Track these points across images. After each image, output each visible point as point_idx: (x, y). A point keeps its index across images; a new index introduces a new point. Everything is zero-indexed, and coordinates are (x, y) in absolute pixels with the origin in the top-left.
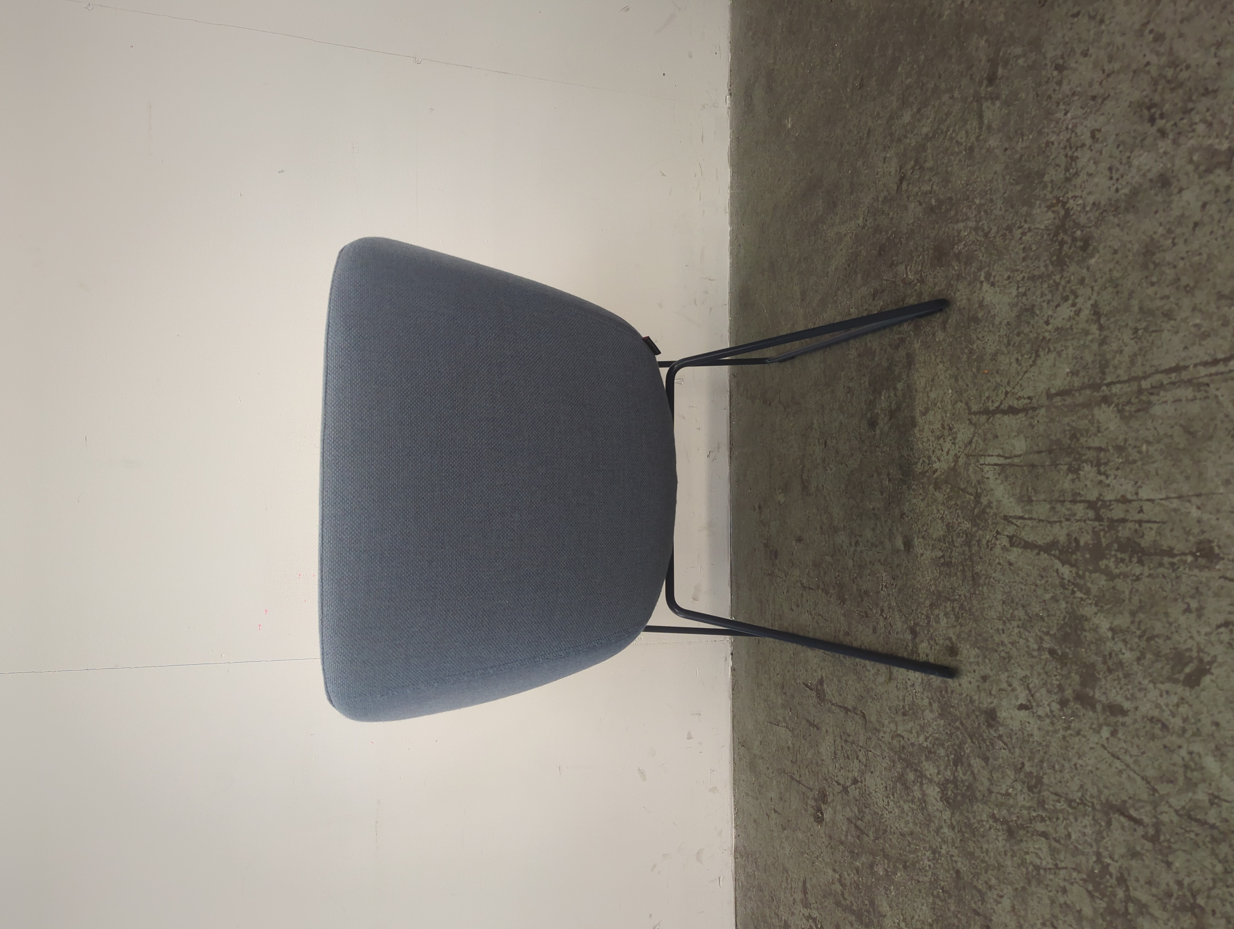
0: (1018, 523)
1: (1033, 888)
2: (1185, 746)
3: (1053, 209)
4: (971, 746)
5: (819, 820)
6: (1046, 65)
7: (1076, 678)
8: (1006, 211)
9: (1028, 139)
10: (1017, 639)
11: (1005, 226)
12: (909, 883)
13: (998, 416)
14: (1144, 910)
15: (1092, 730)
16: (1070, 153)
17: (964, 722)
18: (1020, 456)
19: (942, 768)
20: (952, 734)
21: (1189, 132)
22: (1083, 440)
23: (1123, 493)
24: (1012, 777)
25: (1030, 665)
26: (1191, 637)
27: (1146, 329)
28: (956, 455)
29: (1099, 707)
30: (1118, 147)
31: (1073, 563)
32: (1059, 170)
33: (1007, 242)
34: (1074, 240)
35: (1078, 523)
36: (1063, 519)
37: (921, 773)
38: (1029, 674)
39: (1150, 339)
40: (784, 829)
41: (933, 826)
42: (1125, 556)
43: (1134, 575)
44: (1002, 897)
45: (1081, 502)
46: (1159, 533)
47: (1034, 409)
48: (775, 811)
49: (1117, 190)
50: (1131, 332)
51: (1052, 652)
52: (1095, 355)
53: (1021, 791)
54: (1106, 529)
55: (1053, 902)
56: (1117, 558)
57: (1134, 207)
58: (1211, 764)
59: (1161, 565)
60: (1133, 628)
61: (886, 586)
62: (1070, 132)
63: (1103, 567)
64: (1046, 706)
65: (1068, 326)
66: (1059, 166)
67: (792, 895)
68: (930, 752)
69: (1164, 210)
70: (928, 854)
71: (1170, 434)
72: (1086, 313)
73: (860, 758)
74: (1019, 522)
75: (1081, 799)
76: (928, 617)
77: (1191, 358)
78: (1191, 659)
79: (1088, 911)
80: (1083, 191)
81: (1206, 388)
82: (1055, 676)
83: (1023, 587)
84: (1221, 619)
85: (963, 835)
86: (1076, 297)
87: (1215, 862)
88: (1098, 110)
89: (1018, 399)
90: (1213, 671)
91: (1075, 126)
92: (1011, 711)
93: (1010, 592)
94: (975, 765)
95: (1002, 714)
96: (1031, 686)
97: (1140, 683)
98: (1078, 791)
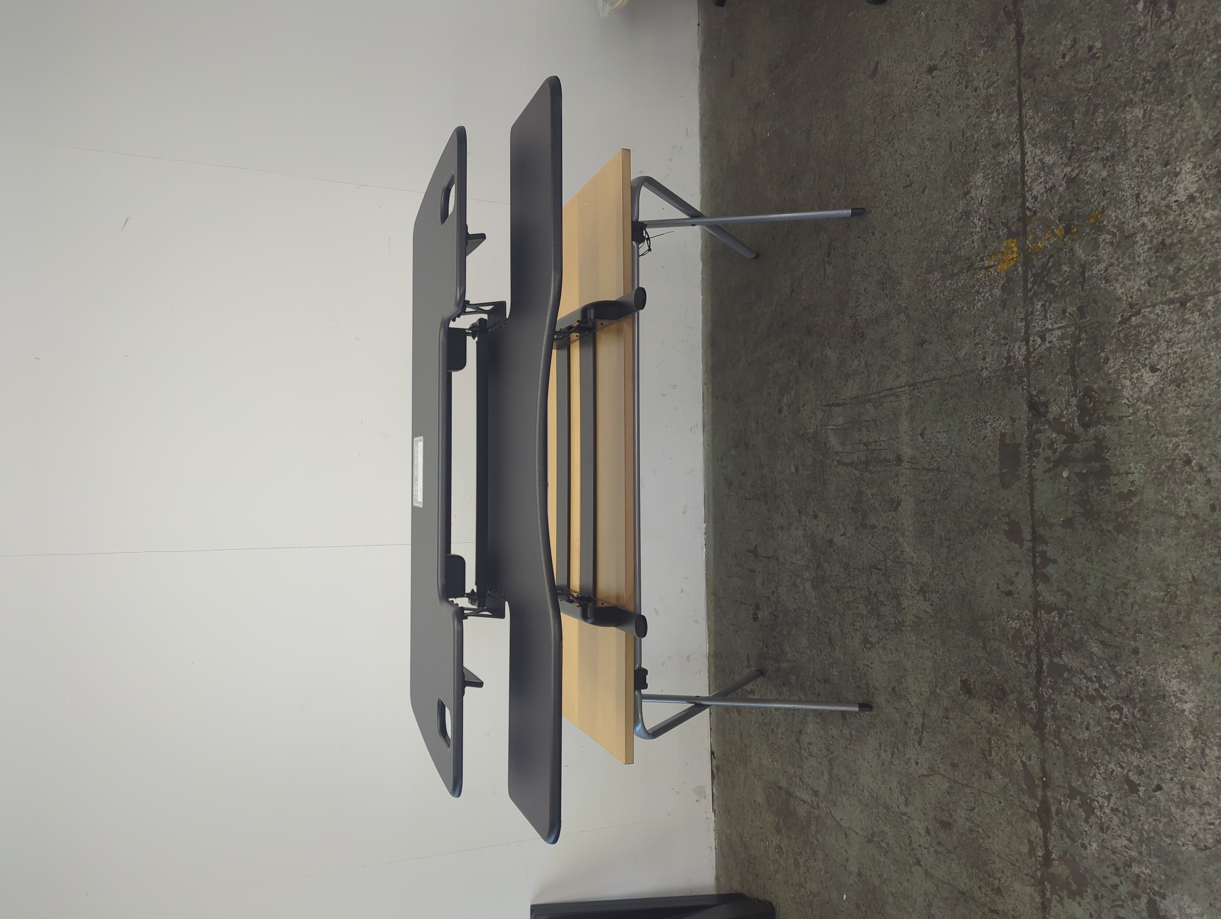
2: (894, 535)
3: (851, 318)
4: (823, 558)
6: (849, 255)
7: (861, 518)
9: (843, 286)
13: (833, 407)
15: (866, 538)
16: (857, 296)
18: (841, 425)
19: (812, 572)
22: (862, 417)
23: (875, 439)
24: (839, 567)
25: (845, 516)
27: (882, 372)
28: (817, 425)
29: (868, 528)
30: (873, 297)
31: (859, 469)
32: (854, 302)
33: (835, 329)
34: (859, 333)
35: (861, 452)
36: (856, 451)
37: (803, 578)
39: (883, 376)
41: (809, 601)
42: (876, 464)
43: (879, 471)
44: (835, 621)
45: (862, 443)
46: (886, 454)
47: (846, 404)
49: (873, 315)
50: (877, 373)
51: (852, 508)
52: (866, 382)
53: (842, 571)
54: (870, 454)
55: (853, 614)
56: (873, 465)
57: (878, 322)
58: (901, 539)
59: (887, 466)
60: (878, 493)
62: (857, 286)
63: (869, 469)
64: (850, 532)
65: (857, 369)
66: (853, 300)
67: (741, 665)
68: (806, 567)
69: (887, 326)
70: (806, 615)
71: (889, 414)
72: (863, 364)
73: (775, 580)
74: (841, 454)
75: (862, 568)
79: (865, 613)
80: (862, 313)
82: (853, 518)
83: (842, 482)
84: (903, 484)
85: (820, 600)
86: (860, 357)
88: (866, 280)
89: (840, 400)
90: (901, 504)
91: (859, 284)
92: (838, 538)
93: (838, 485)
94: (825, 566)
95: (835, 540)
96: (845, 525)
97: (880, 514)
98: (861, 564)
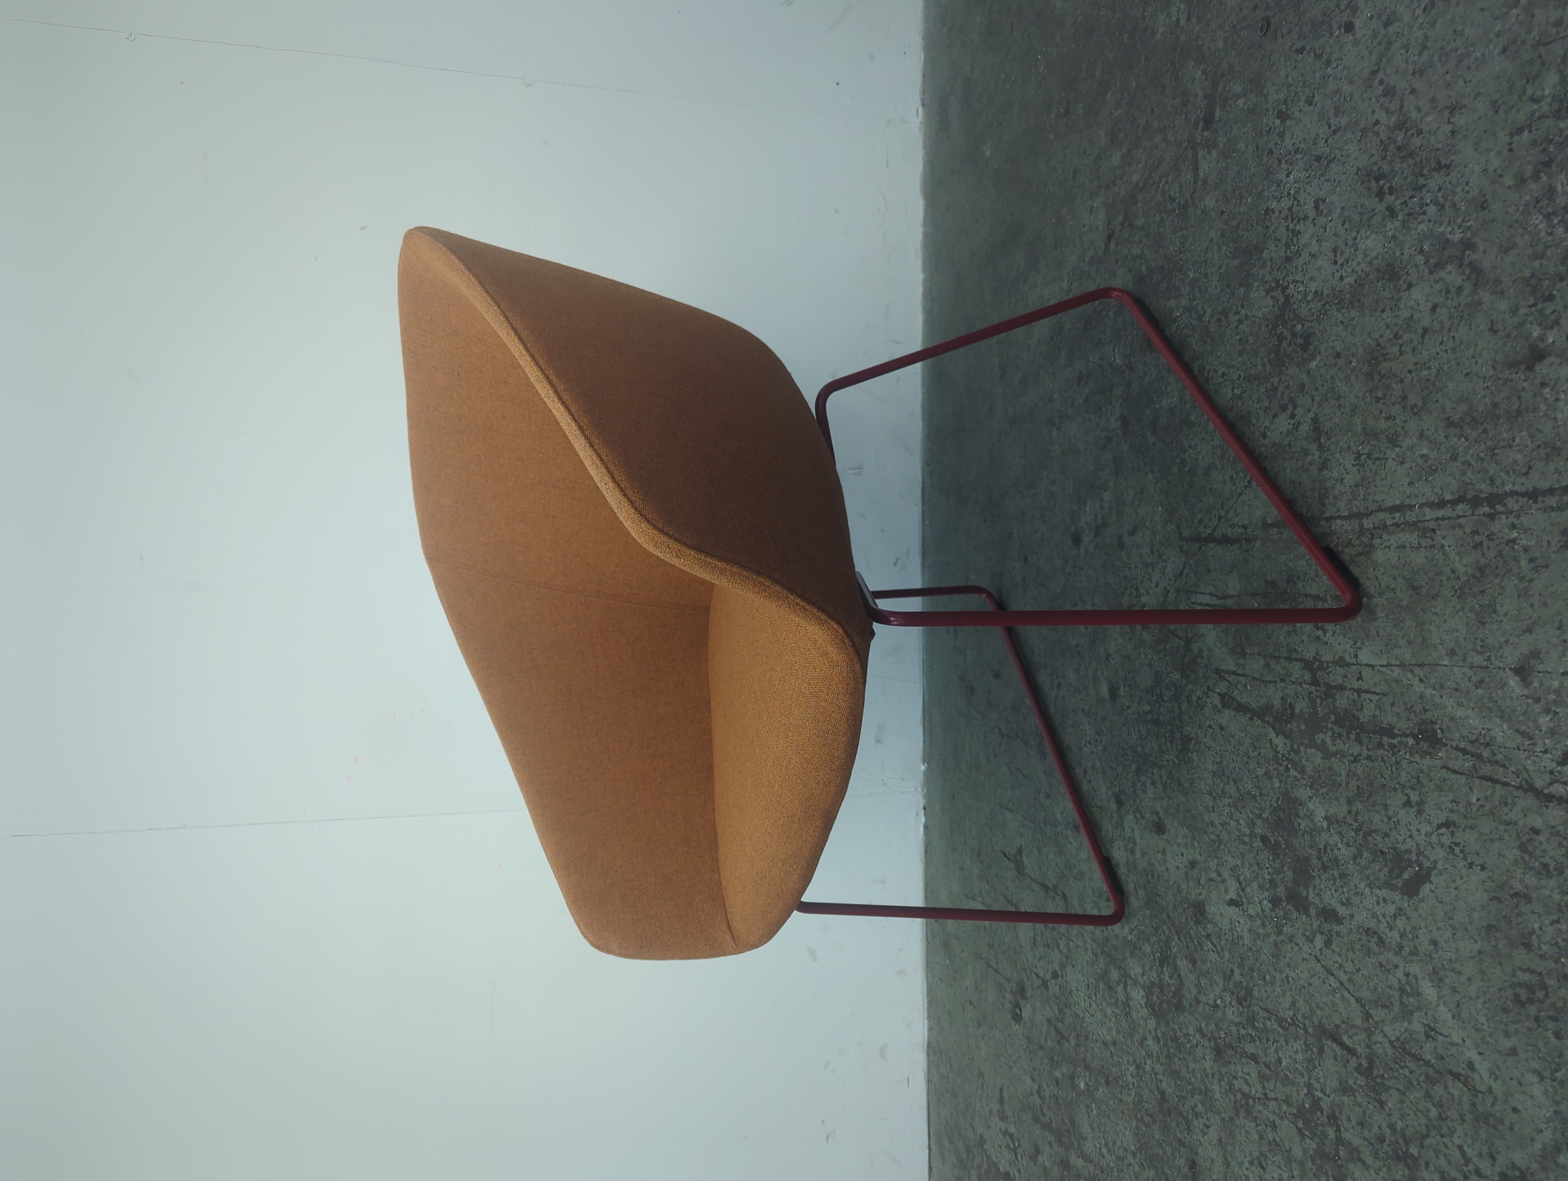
0: (1231, 680)
1: (1241, 1120)
2: (1402, 966)
3: (1272, 294)
4: (1178, 945)
5: (1018, 1018)
6: (1267, 110)
7: (1290, 874)
8: (1221, 291)
9: (1245, 204)
10: (1228, 820)
11: (1220, 309)
12: (1112, 1102)
13: (1211, 545)
14: (1355, 1155)
15: (1304, 939)
16: (1291, 226)
17: (1171, 915)
18: (1233, 597)
19: (1147, 967)
20: (1158, 927)
21: (1420, 214)
22: (1300, 584)
23: (1341, 654)
24: (1221, 985)
25: (1241, 853)
26: (1410, 836)
27: (1369, 455)
28: (1165, 588)
29: (1313, 912)
30: (1343, 224)
31: (1288, 733)
32: (1280, 246)
33: (1223, 329)
34: (1294, 335)
35: (1293, 687)
36: (1278, 680)
37: (1125, 972)
38: (1239, 863)
39: (1374, 468)
40: (980, 1025)
41: (1137, 1037)
42: (1344, 732)
43: (1352, 755)
44: (1208, 1127)
45: (1297, 660)
46: (1379, 708)
47: (1249, 541)
48: (971, 1003)
49: (1341, 278)
50: (1353, 457)
51: (1264, 839)
52: (1314, 481)
53: (1230, 1003)
54: (1323, 696)
55: (1261, 1138)
56: (1334, 733)
57: (1359, 301)
58: (1428, 989)
59: (1380, 745)
60: (1349, 820)
61: (1090, 743)
62: (1292, 199)
63: (1319, 742)
64: (1257, 903)
65: (1286, 442)
66: (1279, 240)
67: (988, 1105)
68: (1135, 948)
69: (1391, 309)
70: (1132, 1068)
71: (1392, 587)
72: (1305, 428)
73: (1061, 948)
74: (1231, 678)
75: (1292, 1019)
76: (1134, 784)
77: (1417, 497)
78: (1410, 863)
79: (1297, 1152)
80: (1305, 275)
81: (1434, 535)
82: (1268, 868)
83: (1235, 757)
84: (1442, 818)
85: (1169, 1051)
86: (1295, 407)
87: (1430, 1106)
88: (1322, 175)
89: (1233, 526)
90: (1432, 879)
91: (1298, 192)
92: (1221, 907)
93: (1221, 763)
94: (1182, 968)
95: (1212, 909)
96: (1242, 878)
97: (1356, 887)
98: (1289, 1009)
